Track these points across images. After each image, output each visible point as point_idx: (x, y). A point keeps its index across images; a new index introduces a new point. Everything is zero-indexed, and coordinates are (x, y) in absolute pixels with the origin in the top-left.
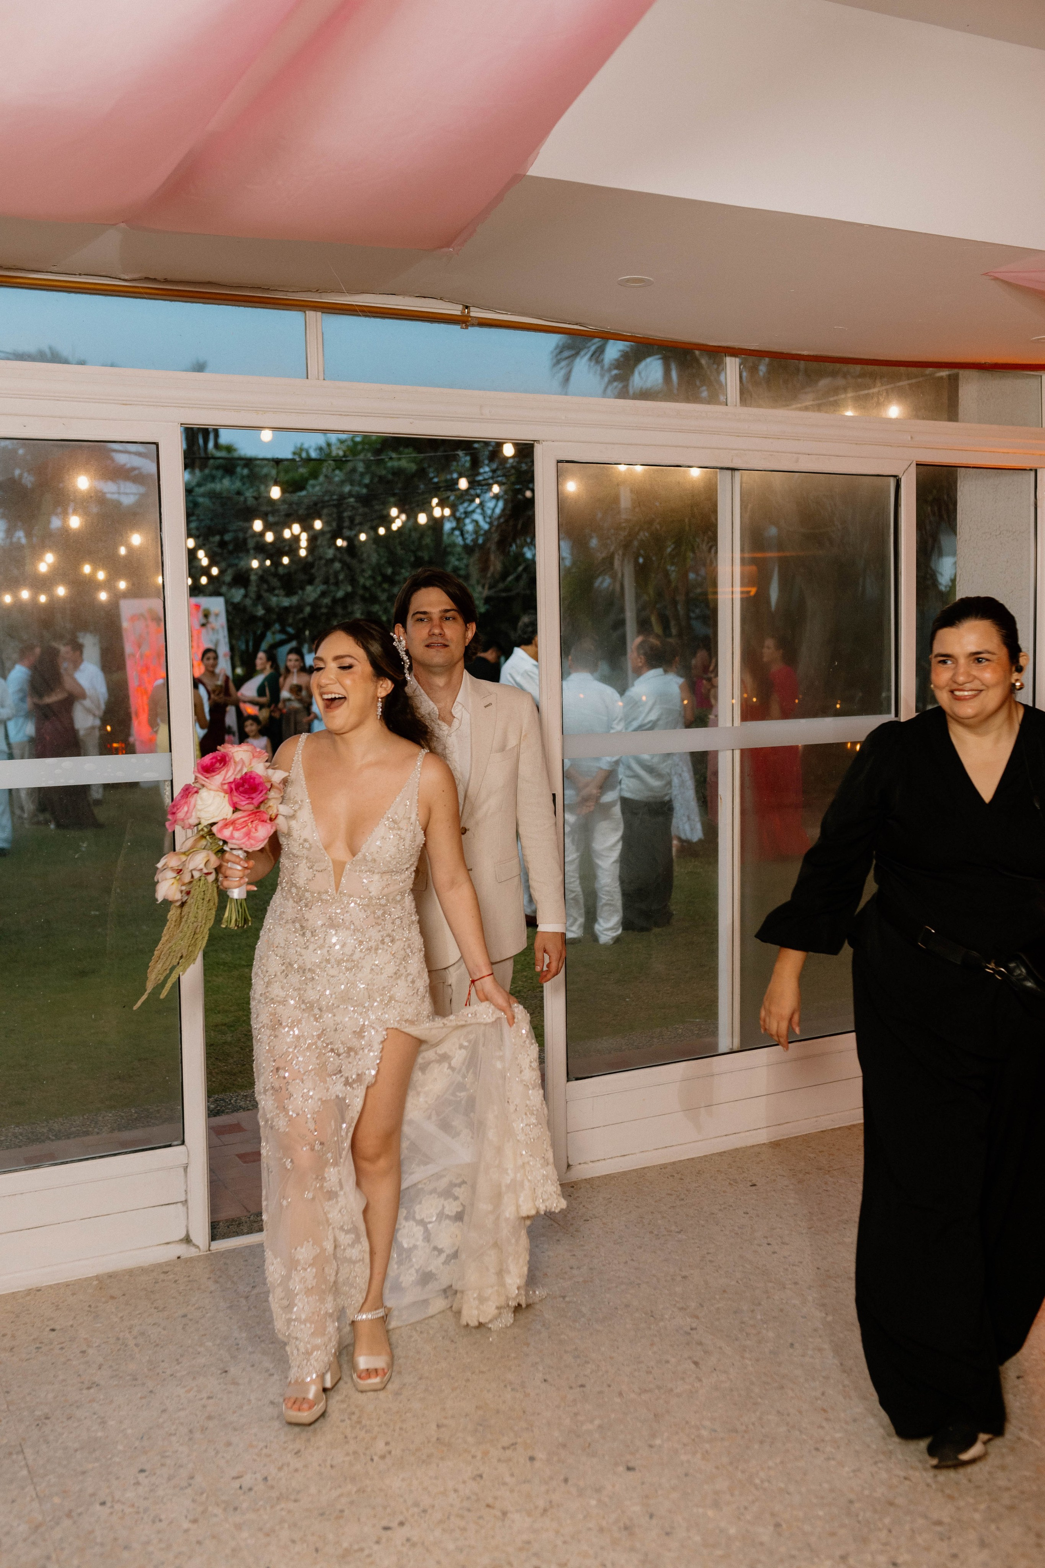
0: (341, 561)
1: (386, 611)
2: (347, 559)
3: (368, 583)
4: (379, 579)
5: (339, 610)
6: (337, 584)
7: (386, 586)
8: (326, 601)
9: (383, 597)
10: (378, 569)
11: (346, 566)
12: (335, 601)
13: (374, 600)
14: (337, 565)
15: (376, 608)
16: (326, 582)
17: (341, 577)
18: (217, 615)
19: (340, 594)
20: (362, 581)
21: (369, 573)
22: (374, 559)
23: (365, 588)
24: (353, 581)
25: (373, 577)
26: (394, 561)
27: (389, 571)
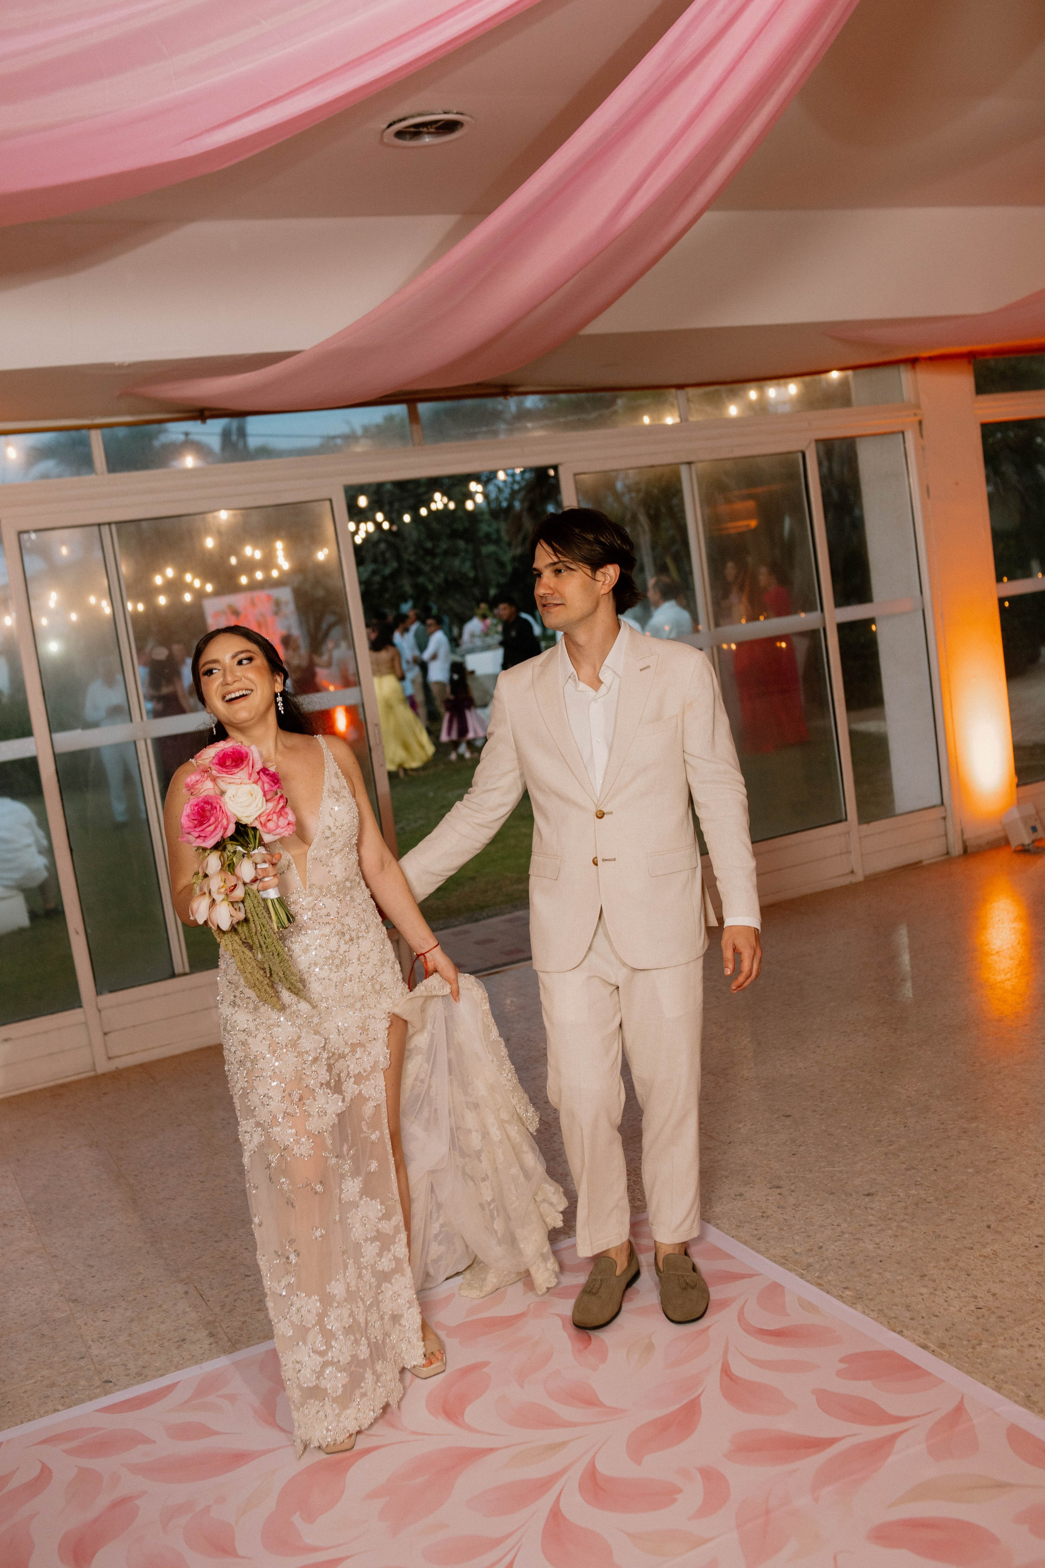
0: (387, 541)
1: (431, 580)
2: (391, 538)
3: (412, 558)
4: (421, 552)
5: (390, 585)
6: (385, 562)
7: (428, 558)
8: (377, 578)
9: (427, 568)
10: (419, 545)
11: (391, 546)
12: (385, 578)
13: (418, 572)
14: (383, 546)
15: (421, 580)
16: (375, 561)
17: (388, 555)
18: (287, 603)
19: (387, 571)
20: (406, 557)
21: (411, 549)
22: (415, 535)
23: (409, 562)
24: (398, 557)
25: (415, 553)
26: (432, 535)
27: (429, 545)
